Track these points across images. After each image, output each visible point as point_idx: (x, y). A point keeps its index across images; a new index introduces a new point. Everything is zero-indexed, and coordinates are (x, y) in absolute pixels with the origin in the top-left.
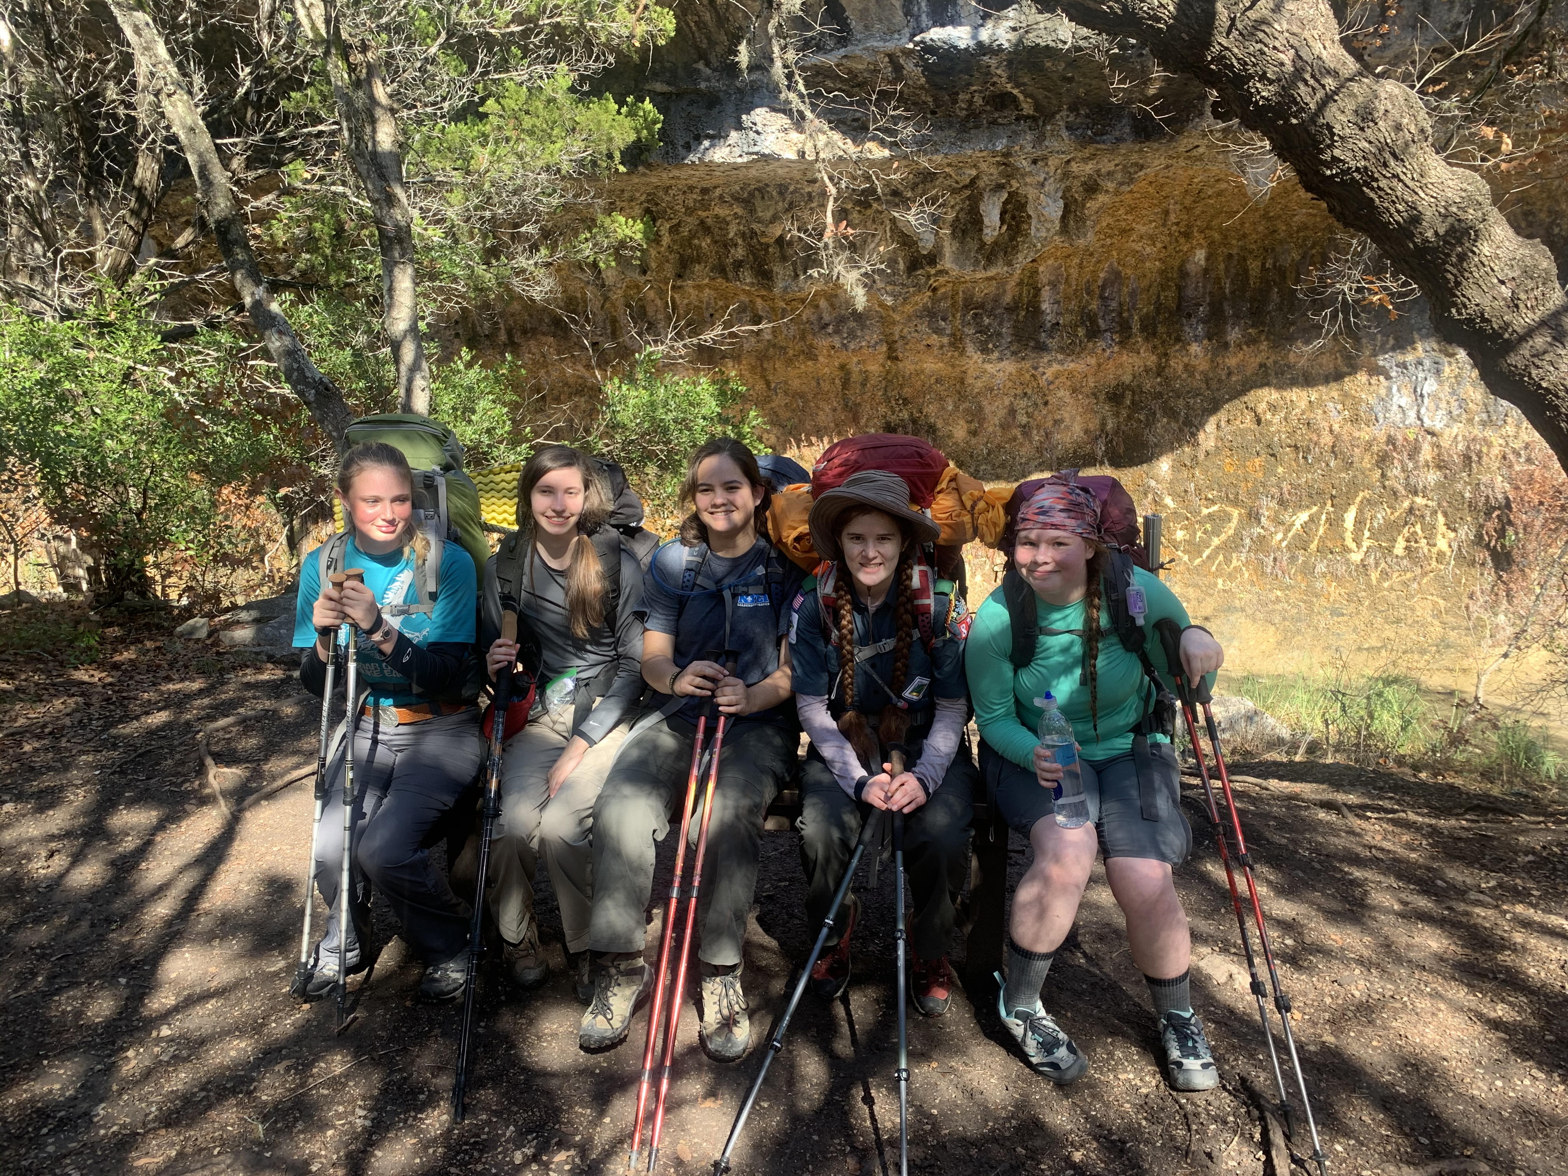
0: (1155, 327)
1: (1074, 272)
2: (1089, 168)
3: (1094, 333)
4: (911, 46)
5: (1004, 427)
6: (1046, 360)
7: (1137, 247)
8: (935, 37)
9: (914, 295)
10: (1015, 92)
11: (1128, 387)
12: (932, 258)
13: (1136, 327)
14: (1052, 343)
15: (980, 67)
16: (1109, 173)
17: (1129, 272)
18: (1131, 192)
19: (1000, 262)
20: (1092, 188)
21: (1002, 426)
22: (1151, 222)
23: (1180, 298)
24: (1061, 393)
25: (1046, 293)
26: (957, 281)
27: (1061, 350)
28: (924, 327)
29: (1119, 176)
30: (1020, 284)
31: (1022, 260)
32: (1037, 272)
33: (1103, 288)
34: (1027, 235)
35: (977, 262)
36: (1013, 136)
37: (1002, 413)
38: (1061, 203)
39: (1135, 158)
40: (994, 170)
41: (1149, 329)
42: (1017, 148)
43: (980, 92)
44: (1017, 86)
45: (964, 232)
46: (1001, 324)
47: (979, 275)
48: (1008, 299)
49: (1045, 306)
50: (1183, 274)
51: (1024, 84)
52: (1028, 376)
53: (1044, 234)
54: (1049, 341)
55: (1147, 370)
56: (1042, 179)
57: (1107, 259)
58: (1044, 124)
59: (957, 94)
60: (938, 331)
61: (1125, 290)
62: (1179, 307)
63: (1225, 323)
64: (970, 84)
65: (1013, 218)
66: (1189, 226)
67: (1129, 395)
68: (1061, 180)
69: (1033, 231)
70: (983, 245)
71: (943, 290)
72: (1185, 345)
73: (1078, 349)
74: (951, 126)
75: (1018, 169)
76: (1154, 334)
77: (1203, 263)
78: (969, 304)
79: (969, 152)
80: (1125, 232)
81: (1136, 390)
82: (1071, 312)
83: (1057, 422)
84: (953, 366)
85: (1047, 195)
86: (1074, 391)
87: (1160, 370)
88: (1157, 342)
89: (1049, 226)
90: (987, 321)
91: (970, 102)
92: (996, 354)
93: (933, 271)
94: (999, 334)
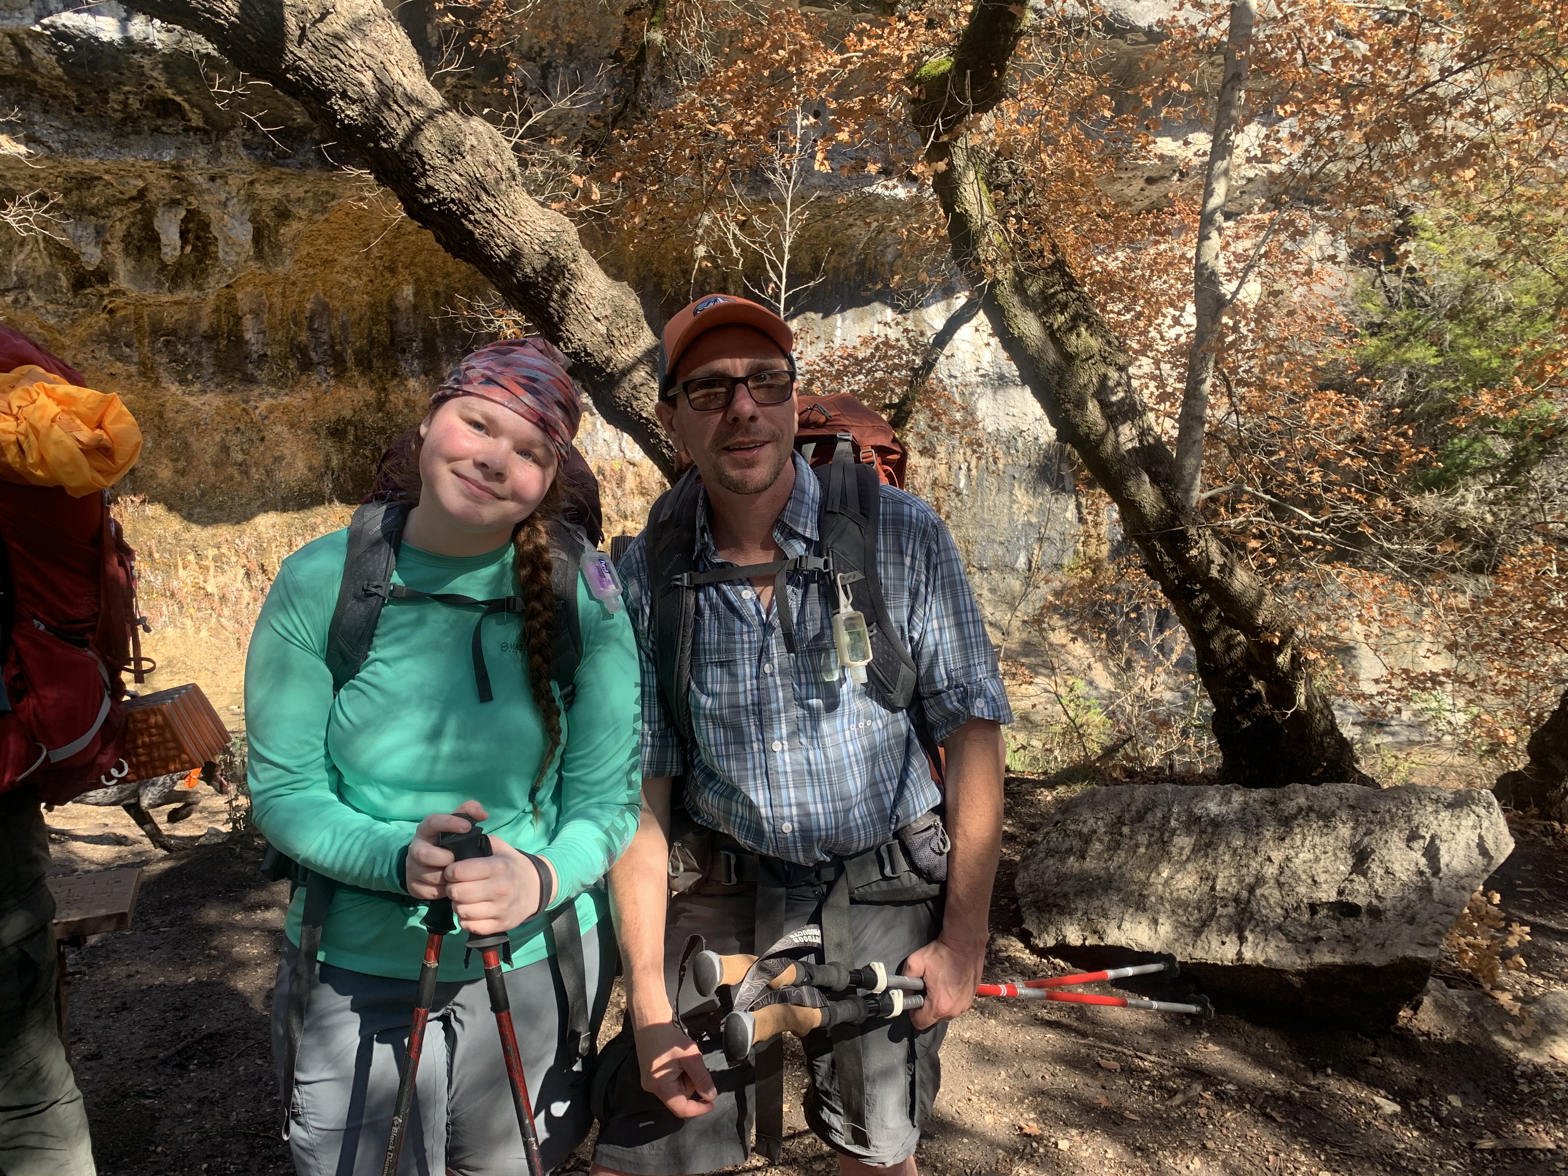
0: (370, 361)
1: (277, 301)
2: (276, 191)
3: (306, 366)
4: (38, 28)
5: (218, 465)
6: (256, 393)
7: (343, 278)
8: (68, 23)
9: (84, 316)
10: (178, 99)
11: (350, 422)
12: (103, 276)
13: (350, 361)
14: (261, 375)
15: (130, 66)
16: (299, 199)
17: (337, 304)
18: (327, 220)
19: (188, 286)
20: (283, 214)
21: (215, 465)
22: (353, 254)
23: (393, 334)
24: (278, 429)
25: (248, 322)
26: (138, 304)
27: (273, 382)
28: (103, 354)
29: (310, 203)
30: (217, 310)
31: (214, 285)
32: (234, 299)
33: (311, 319)
34: (217, 259)
35: (159, 285)
36: (182, 148)
37: (212, 450)
38: (250, 226)
39: (325, 186)
40: (163, 183)
41: (364, 363)
42: (189, 162)
43: (136, 94)
44: (180, 93)
45: (139, 249)
46: (199, 353)
47: (164, 299)
48: (204, 326)
49: (248, 336)
50: (394, 309)
51: (188, 93)
52: (238, 410)
53: (235, 259)
54: (257, 373)
55: (367, 405)
56: (223, 198)
57: (312, 290)
58: (217, 140)
59: (106, 92)
60: (121, 358)
61: (335, 323)
62: (392, 340)
63: (440, 360)
64: (119, 83)
65: (198, 238)
66: (393, 261)
67: (351, 431)
68: (247, 202)
69: (221, 255)
70: (164, 266)
71: (123, 313)
72: (403, 380)
73: (290, 382)
74: (104, 127)
75: (193, 185)
76: (370, 368)
77: (411, 298)
78: (157, 330)
79: (131, 160)
80: (328, 263)
81: (359, 425)
82: (279, 343)
83: (278, 459)
84: (147, 398)
85: (233, 217)
86: (292, 426)
87: (381, 406)
88: (373, 376)
89: (239, 250)
90: (182, 350)
91: (125, 104)
92: (197, 387)
93: (106, 291)
94: (199, 364)
